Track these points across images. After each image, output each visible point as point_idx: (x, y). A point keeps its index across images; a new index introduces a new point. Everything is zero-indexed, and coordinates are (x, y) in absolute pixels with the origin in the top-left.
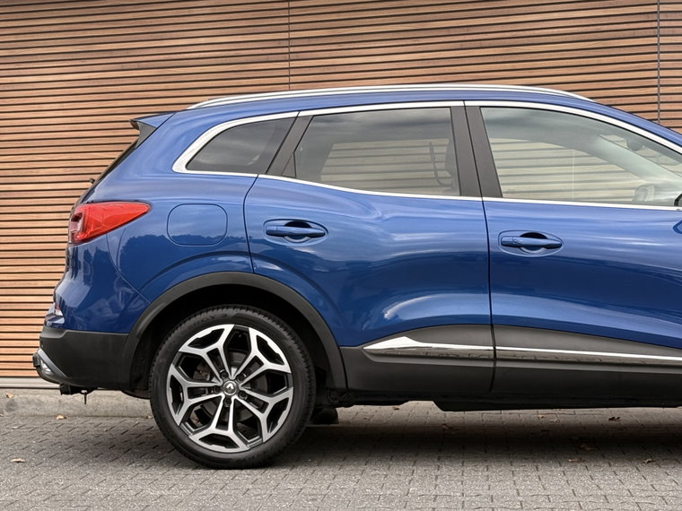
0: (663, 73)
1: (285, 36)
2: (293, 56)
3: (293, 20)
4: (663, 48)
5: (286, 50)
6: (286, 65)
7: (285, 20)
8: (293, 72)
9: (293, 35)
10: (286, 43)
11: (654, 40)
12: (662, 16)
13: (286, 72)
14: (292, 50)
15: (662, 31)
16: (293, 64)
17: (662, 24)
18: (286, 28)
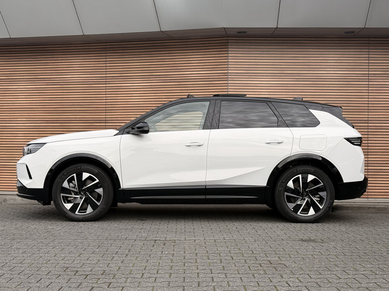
1: (105, 75)
2: (107, 83)
4: (229, 85)
5: (105, 80)
6: (105, 85)
7: (105, 70)
8: (107, 88)
9: (107, 75)
10: (105, 78)
11: (226, 82)
12: (229, 74)
14: (107, 80)
15: (229, 79)
16: (107, 85)
17: (229, 77)
18: (105, 73)
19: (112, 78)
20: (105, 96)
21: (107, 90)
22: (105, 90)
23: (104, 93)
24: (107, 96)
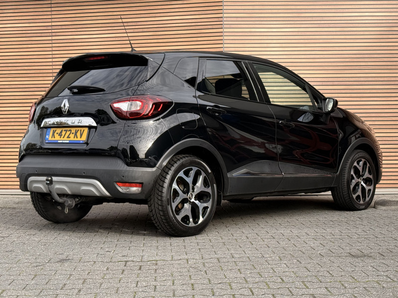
0: (225, 45)
1: (50, 24)
2: (53, 34)
3: (53, 17)
4: (225, 34)
5: (50, 31)
6: (50, 38)
7: (50, 17)
8: (54, 42)
9: (53, 24)
10: (50, 28)
12: (225, 19)
13: (50, 42)
14: (53, 31)
15: (225, 26)
16: (54, 38)
17: (225, 23)
18: (50, 20)
19: (60, 27)
20: (50, 53)
21: (54, 45)
22: (50, 45)
23: (50, 49)
24: (54, 52)
